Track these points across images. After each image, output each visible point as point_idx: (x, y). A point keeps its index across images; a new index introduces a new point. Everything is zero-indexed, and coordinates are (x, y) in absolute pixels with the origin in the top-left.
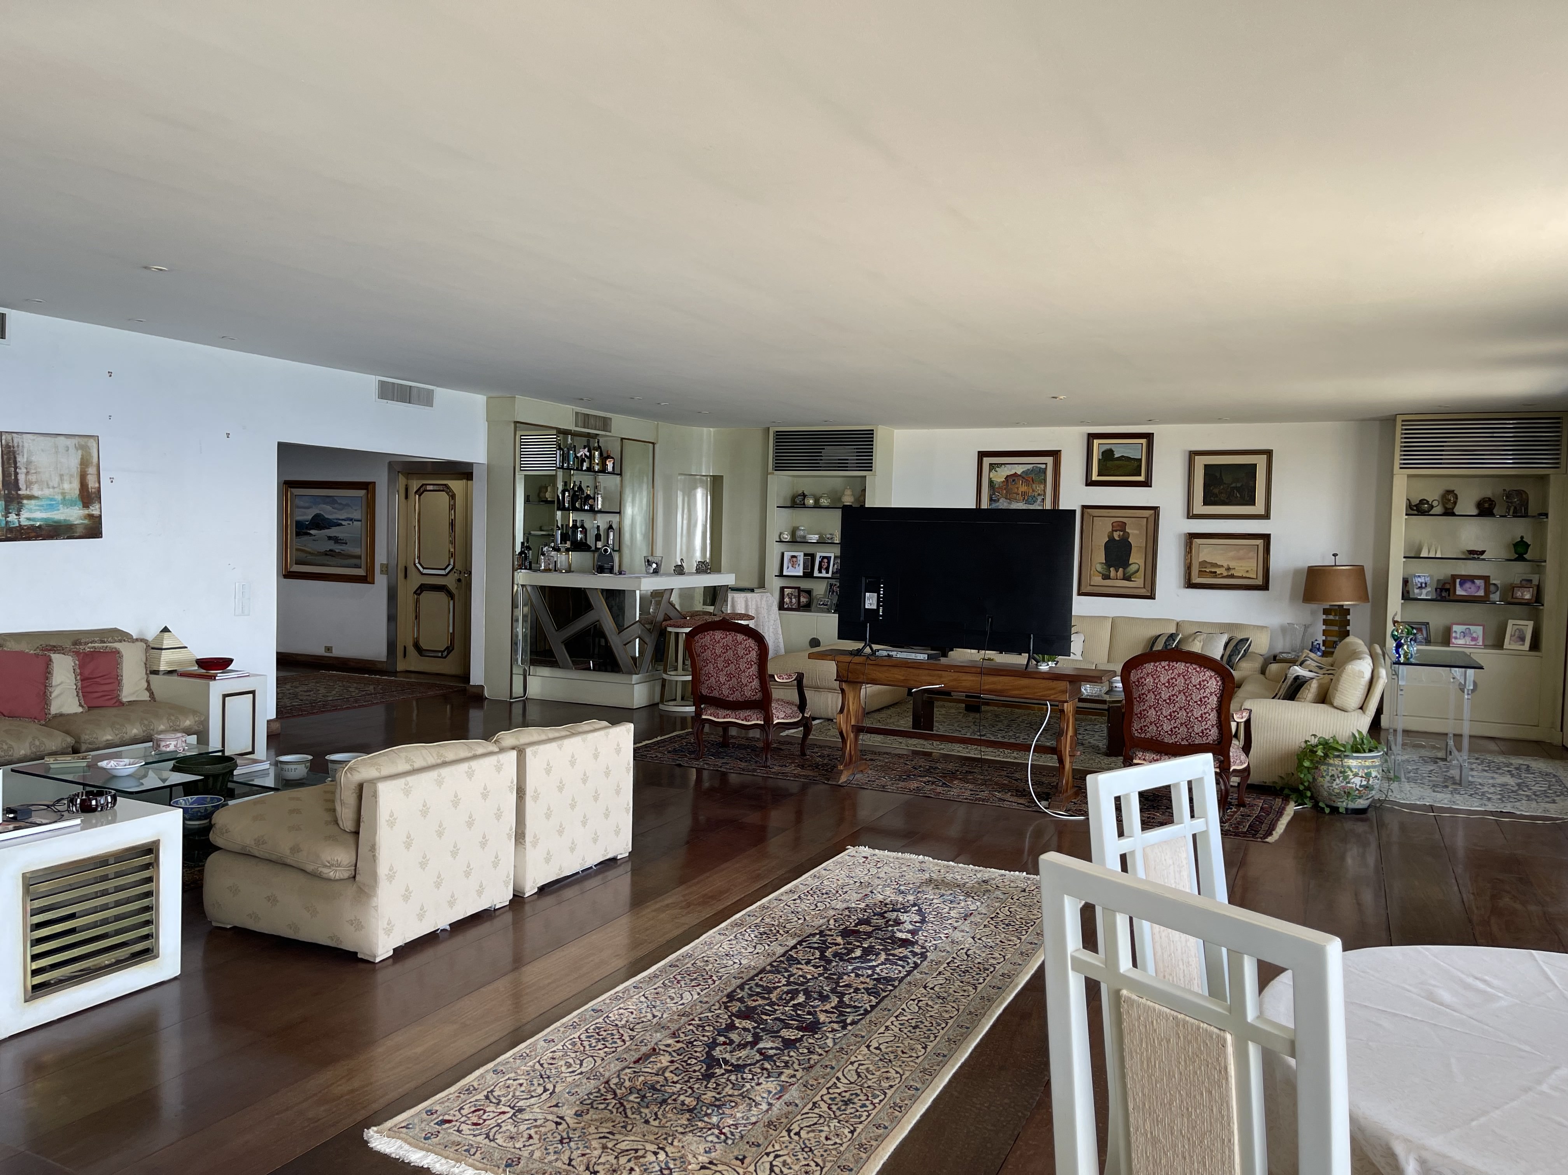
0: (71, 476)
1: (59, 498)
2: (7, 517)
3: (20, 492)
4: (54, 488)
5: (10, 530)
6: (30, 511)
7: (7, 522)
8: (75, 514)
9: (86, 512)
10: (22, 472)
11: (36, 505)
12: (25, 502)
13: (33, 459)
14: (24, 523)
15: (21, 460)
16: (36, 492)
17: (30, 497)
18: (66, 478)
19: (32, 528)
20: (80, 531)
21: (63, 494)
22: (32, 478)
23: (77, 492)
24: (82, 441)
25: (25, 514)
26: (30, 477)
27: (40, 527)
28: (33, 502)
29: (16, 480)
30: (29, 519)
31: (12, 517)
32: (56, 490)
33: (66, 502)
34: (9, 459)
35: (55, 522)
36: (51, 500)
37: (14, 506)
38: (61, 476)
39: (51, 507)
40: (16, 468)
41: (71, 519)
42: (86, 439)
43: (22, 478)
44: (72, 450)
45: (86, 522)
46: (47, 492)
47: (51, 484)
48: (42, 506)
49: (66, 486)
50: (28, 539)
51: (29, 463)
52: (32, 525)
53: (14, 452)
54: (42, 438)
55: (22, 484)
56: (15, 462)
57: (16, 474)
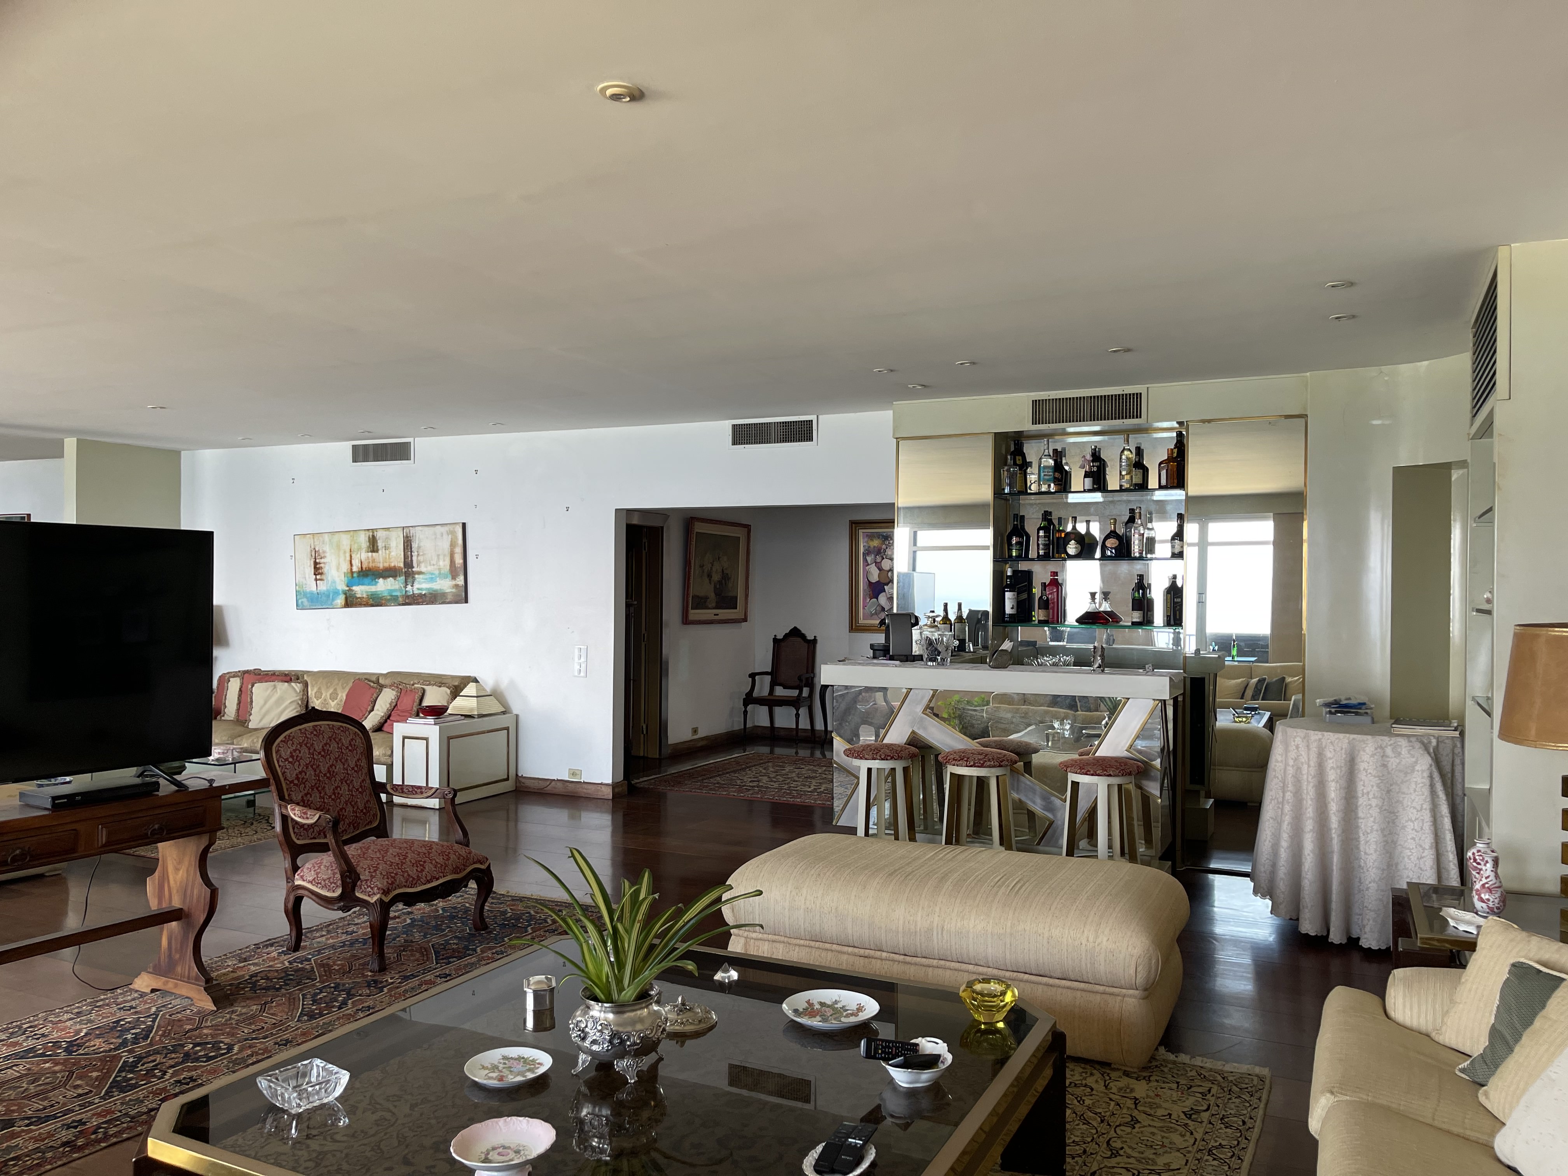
0: (444, 555)
1: (437, 572)
2: (406, 587)
3: (414, 570)
4: (434, 565)
5: (408, 597)
6: (419, 583)
7: (406, 591)
8: (445, 585)
9: (454, 583)
10: (415, 554)
11: (423, 579)
12: (416, 576)
13: (422, 544)
14: (416, 592)
15: (415, 546)
16: (423, 569)
17: (420, 573)
18: (441, 557)
19: (420, 595)
20: (450, 598)
21: (440, 569)
22: (421, 558)
23: (448, 567)
24: (451, 527)
25: (416, 586)
26: (419, 558)
27: (425, 594)
28: (421, 576)
29: (412, 560)
30: (418, 589)
31: (409, 588)
32: (435, 567)
33: (441, 576)
34: (407, 546)
35: (434, 591)
36: (432, 574)
37: (410, 580)
38: (438, 556)
39: (432, 580)
40: (411, 552)
41: (445, 588)
42: (454, 526)
43: (414, 558)
44: (445, 536)
45: (454, 590)
46: (430, 568)
47: (432, 562)
48: (426, 579)
49: (441, 563)
50: (418, 604)
51: (419, 547)
52: (421, 594)
53: (411, 540)
54: (426, 528)
55: (415, 564)
56: (411, 548)
57: (412, 556)
